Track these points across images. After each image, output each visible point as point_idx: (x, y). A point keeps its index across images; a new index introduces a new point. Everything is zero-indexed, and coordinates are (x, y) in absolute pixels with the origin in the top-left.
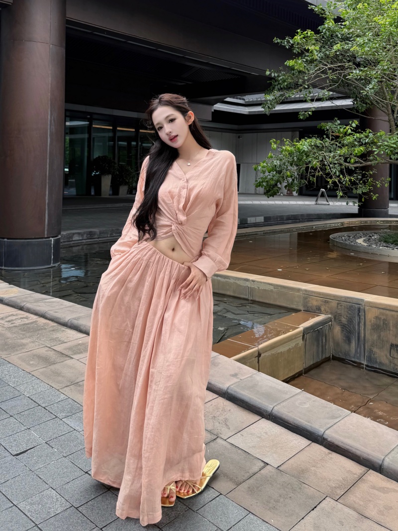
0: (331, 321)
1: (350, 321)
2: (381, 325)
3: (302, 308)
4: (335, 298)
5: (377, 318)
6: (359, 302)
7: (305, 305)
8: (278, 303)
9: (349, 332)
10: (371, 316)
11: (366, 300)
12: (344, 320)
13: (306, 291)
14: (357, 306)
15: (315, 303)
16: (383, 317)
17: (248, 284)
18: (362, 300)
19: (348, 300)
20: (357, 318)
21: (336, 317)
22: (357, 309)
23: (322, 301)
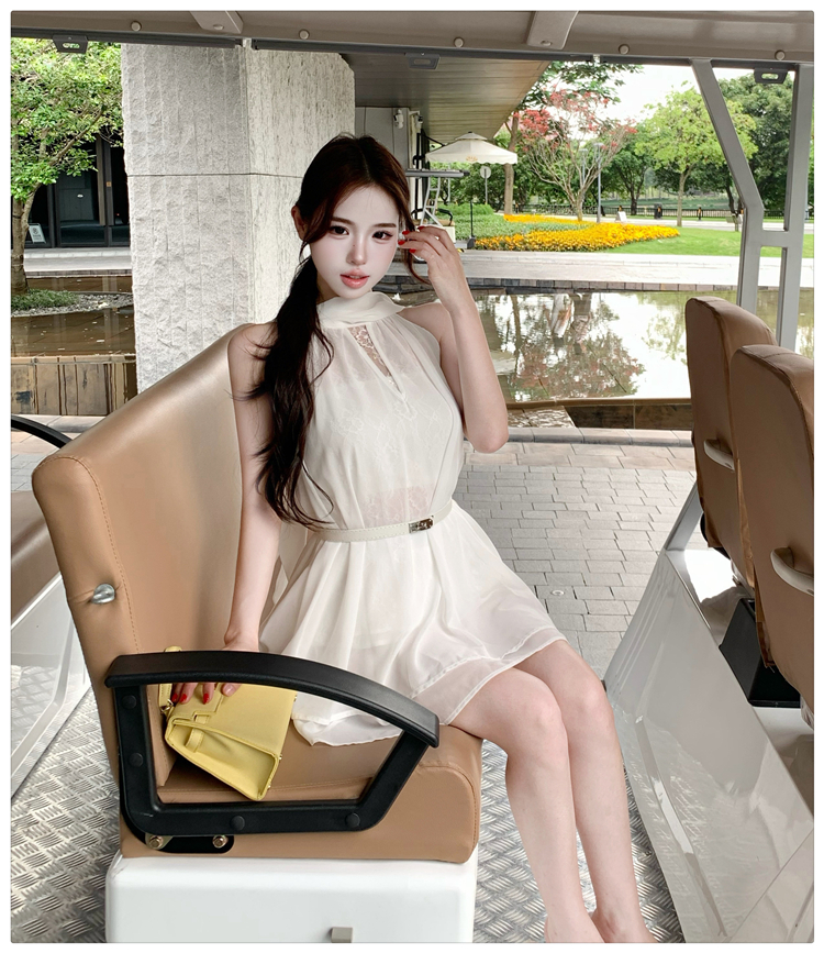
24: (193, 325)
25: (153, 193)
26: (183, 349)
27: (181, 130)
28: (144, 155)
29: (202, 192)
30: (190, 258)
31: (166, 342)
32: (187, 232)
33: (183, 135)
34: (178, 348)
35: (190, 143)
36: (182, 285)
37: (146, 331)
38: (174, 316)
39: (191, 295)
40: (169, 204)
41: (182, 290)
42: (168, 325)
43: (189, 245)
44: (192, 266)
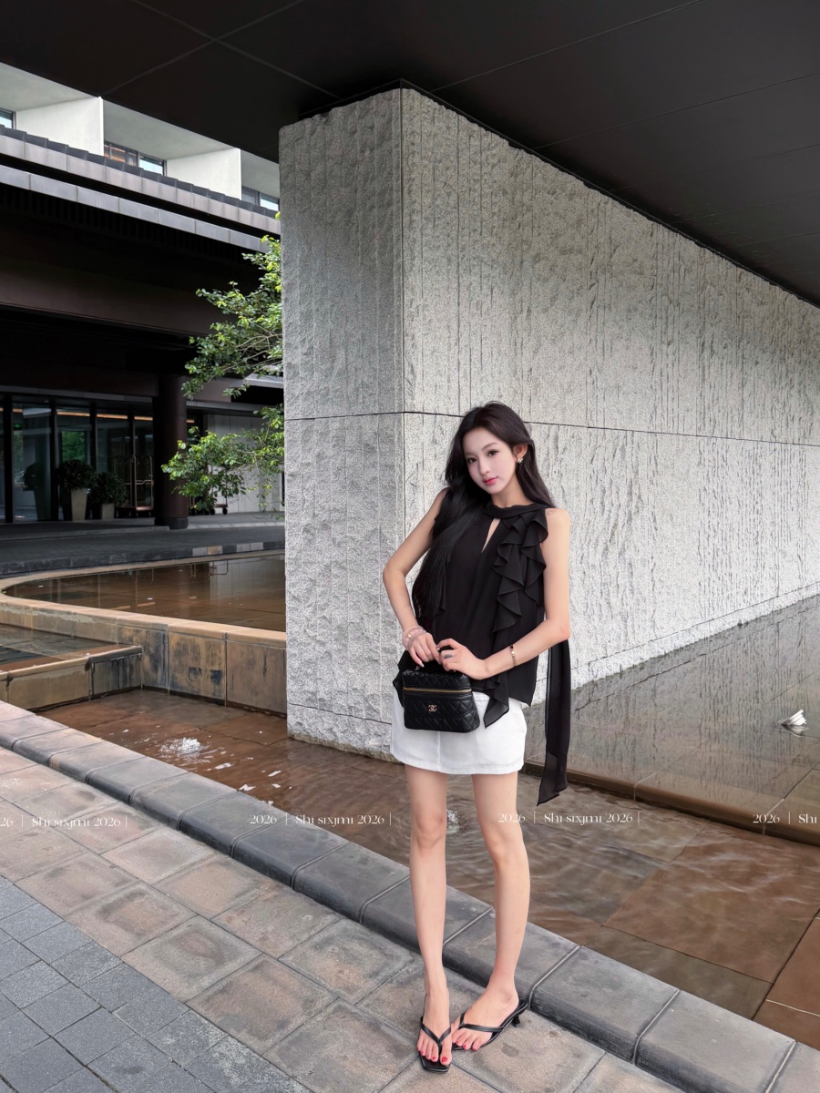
0: (141, 652)
1: (157, 650)
2: (181, 651)
3: (116, 641)
4: (145, 625)
5: (178, 644)
6: (163, 628)
7: (120, 638)
8: (97, 638)
9: (156, 661)
10: (173, 641)
11: (170, 625)
12: (152, 650)
13: (120, 620)
14: (162, 632)
15: (128, 634)
16: (183, 643)
17: (71, 618)
18: (166, 625)
19: (155, 627)
20: (162, 646)
21: (146, 646)
22: (161, 635)
23: (134, 631)
24: (338, 617)
25: (305, 441)
26: (329, 646)
27: (333, 359)
28: (297, 393)
29: (351, 439)
30: (338, 527)
31: (312, 634)
32: (335, 492)
33: (335, 364)
34: (323, 644)
35: (339, 374)
36: (327, 561)
37: (295, 617)
38: (322, 602)
39: (336, 576)
40: (318, 456)
41: (328, 567)
42: (314, 612)
43: (335, 510)
44: (339, 538)
